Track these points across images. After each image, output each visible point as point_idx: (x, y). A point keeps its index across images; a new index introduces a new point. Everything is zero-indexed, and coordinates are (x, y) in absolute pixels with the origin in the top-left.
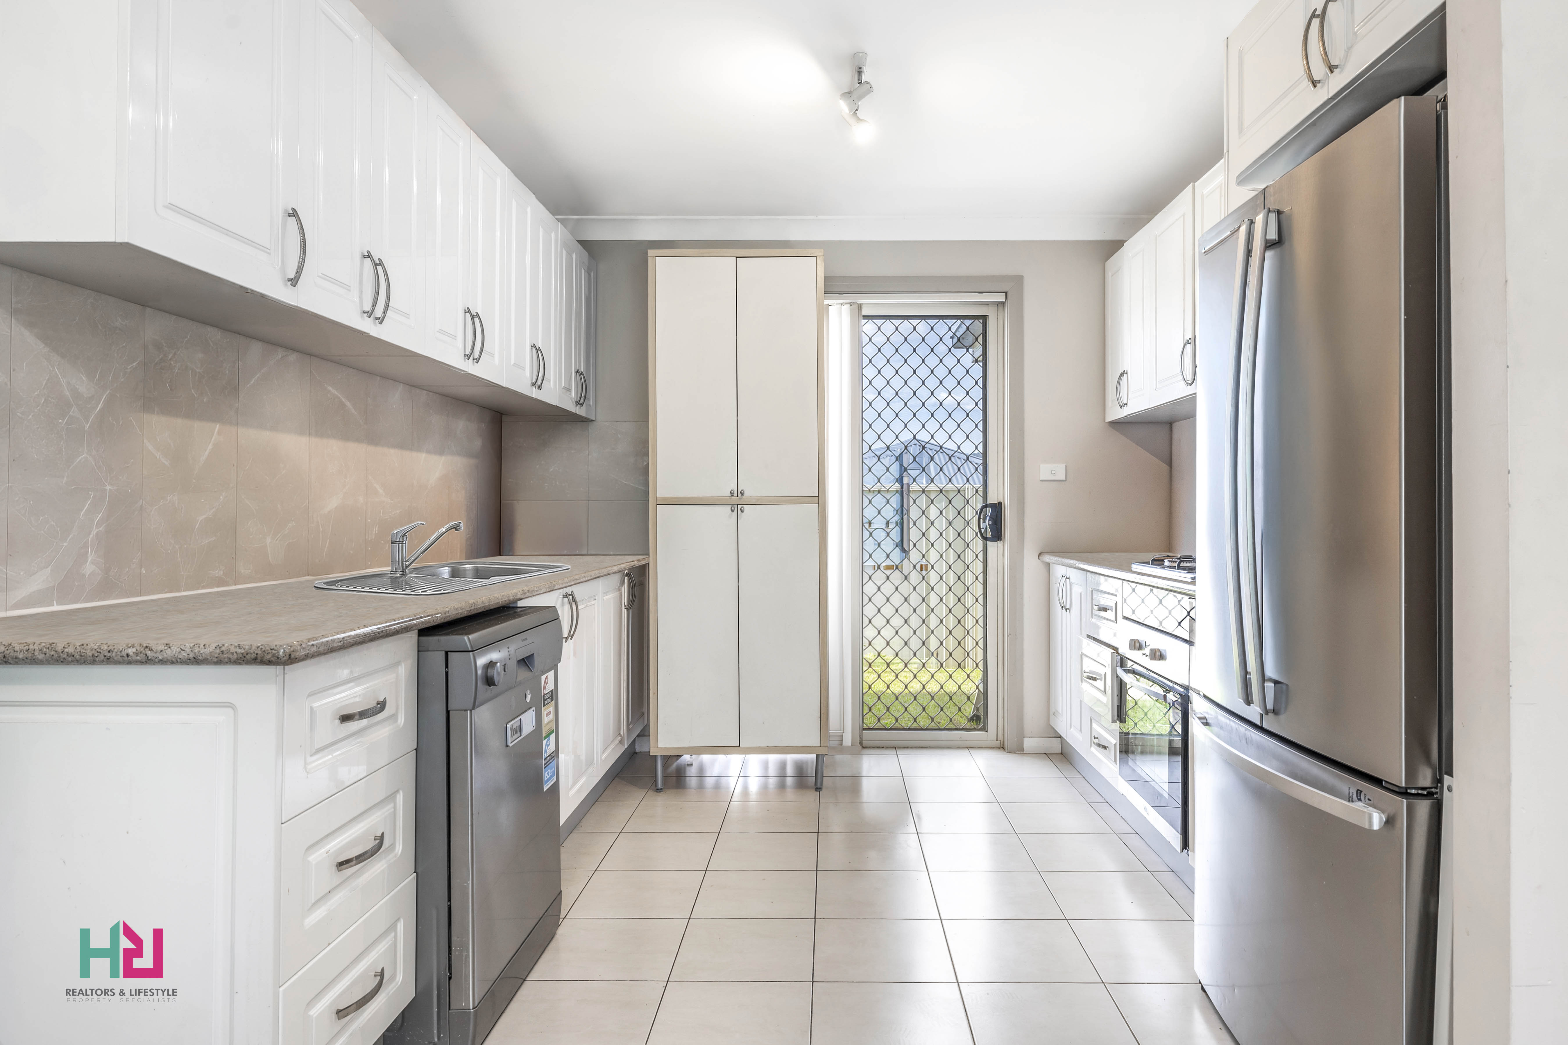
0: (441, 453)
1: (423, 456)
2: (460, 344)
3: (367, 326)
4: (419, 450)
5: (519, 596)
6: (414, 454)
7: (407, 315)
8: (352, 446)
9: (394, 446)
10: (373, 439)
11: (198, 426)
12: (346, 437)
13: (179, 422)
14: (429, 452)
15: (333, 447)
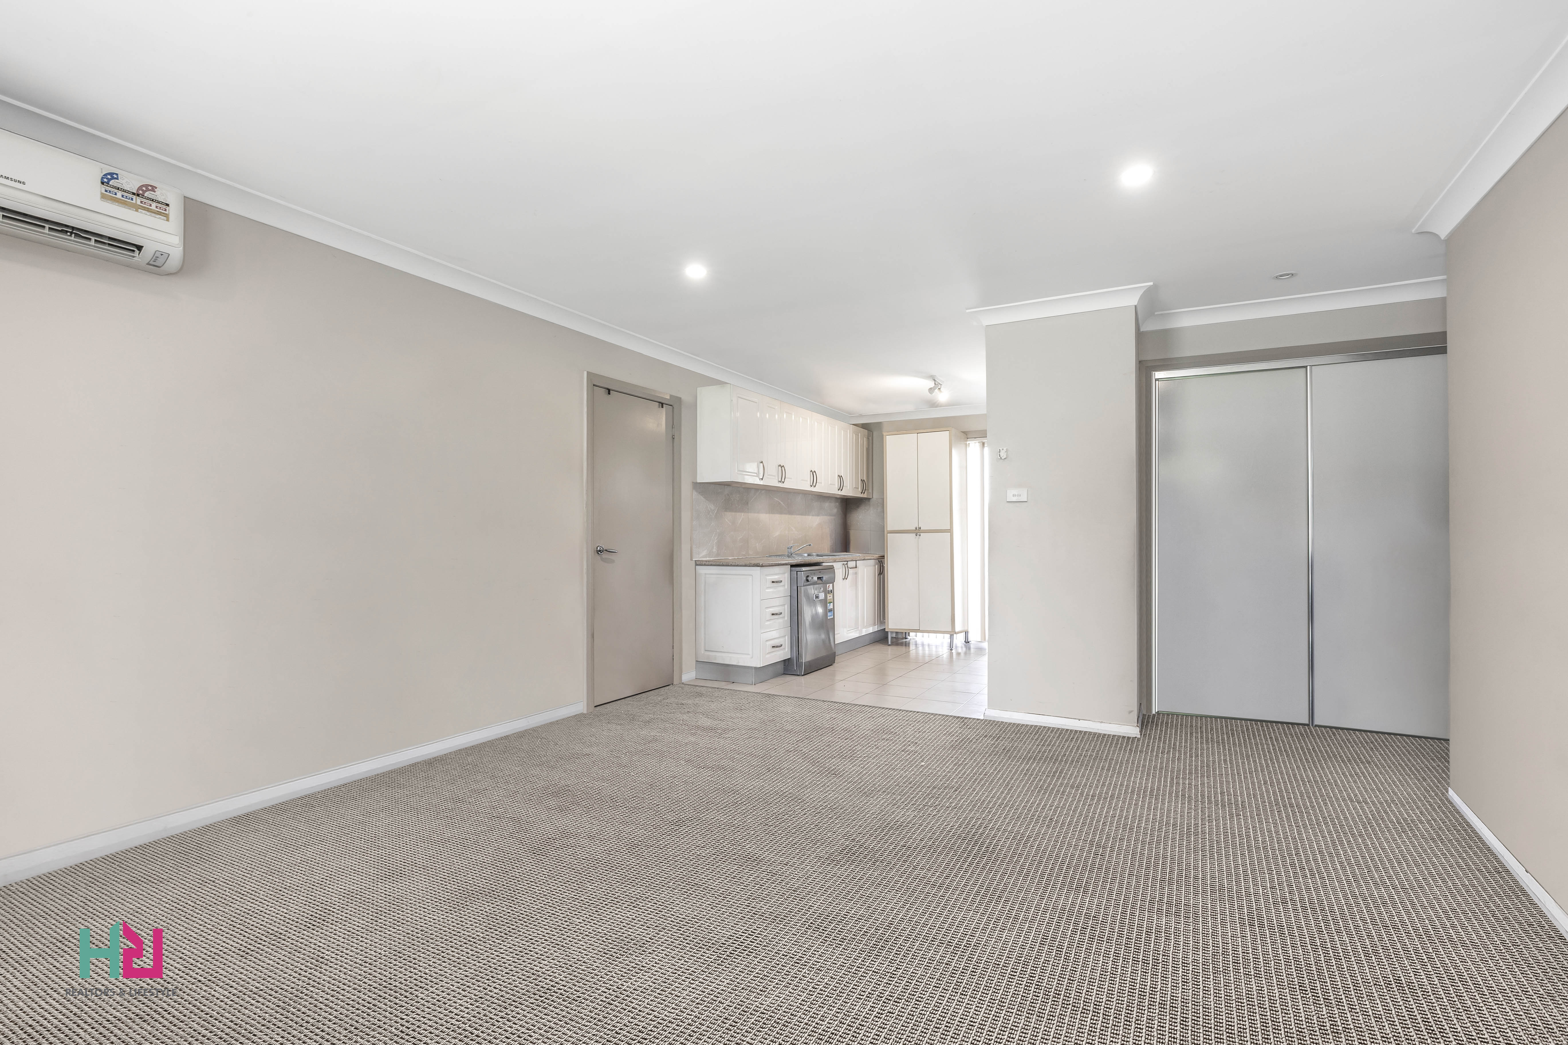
0: (818, 516)
1: (810, 517)
2: (809, 483)
3: (781, 485)
4: (809, 515)
5: (821, 561)
6: (807, 517)
7: (791, 478)
8: (783, 516)
9: (798, 515)
10: (790, 513)
11: (738, 514)
12: (781, 513)
13: (733, 513)
14: (812, 515)
15: (777, 517)
